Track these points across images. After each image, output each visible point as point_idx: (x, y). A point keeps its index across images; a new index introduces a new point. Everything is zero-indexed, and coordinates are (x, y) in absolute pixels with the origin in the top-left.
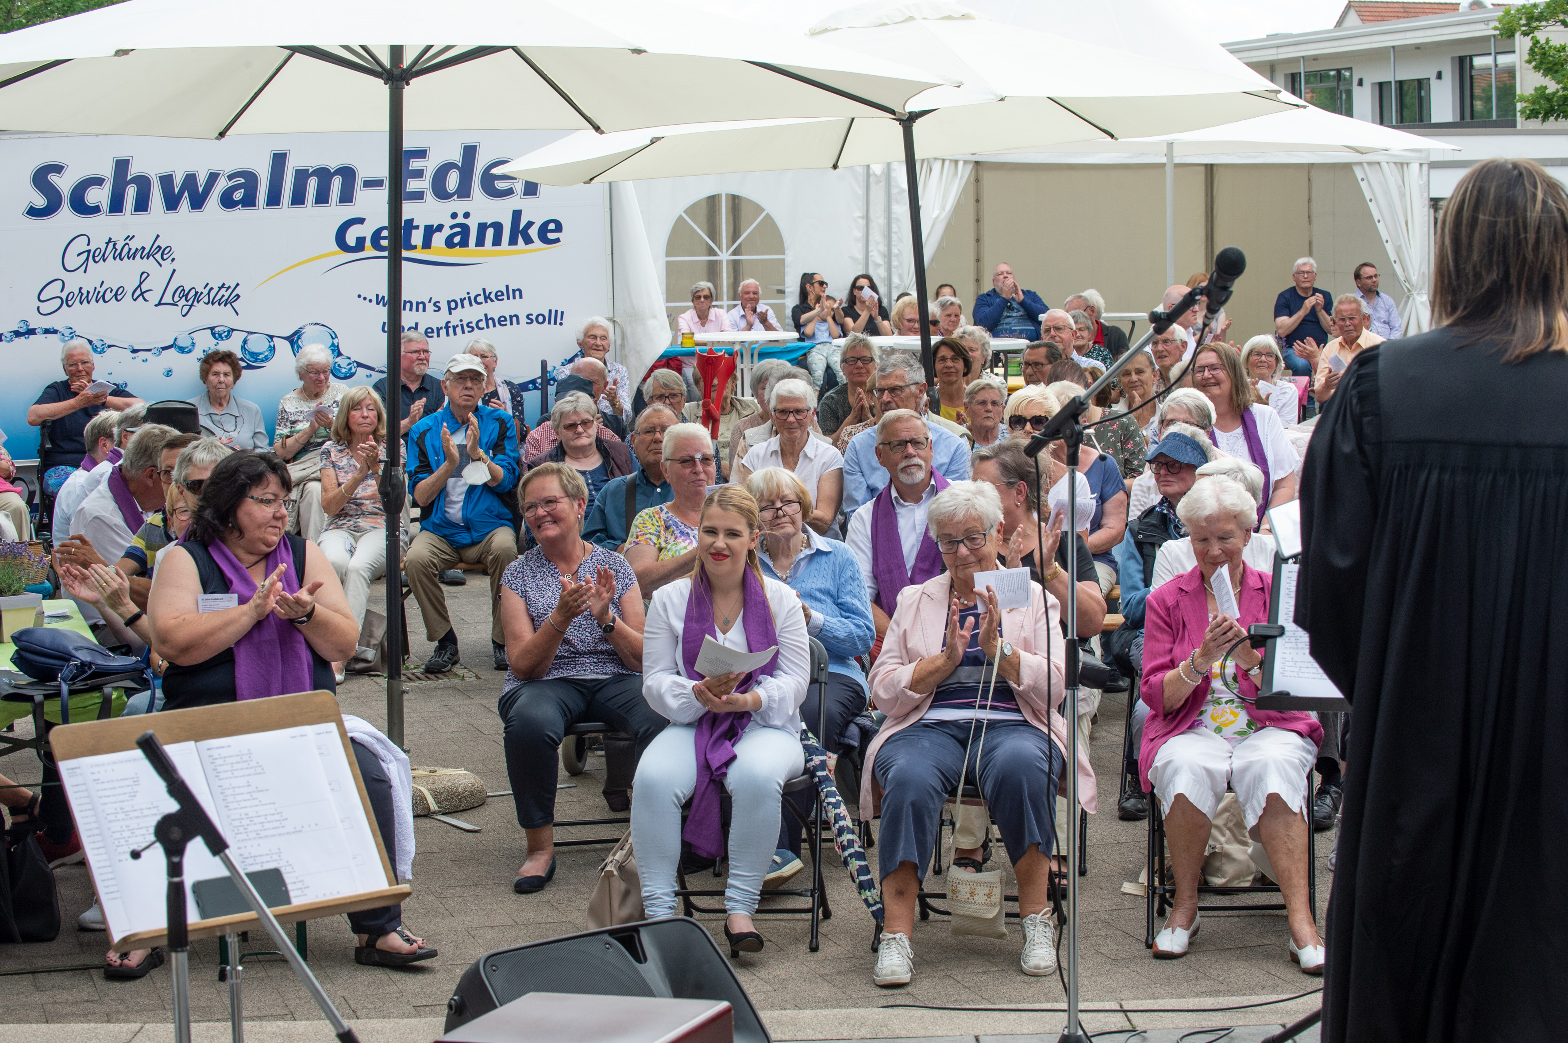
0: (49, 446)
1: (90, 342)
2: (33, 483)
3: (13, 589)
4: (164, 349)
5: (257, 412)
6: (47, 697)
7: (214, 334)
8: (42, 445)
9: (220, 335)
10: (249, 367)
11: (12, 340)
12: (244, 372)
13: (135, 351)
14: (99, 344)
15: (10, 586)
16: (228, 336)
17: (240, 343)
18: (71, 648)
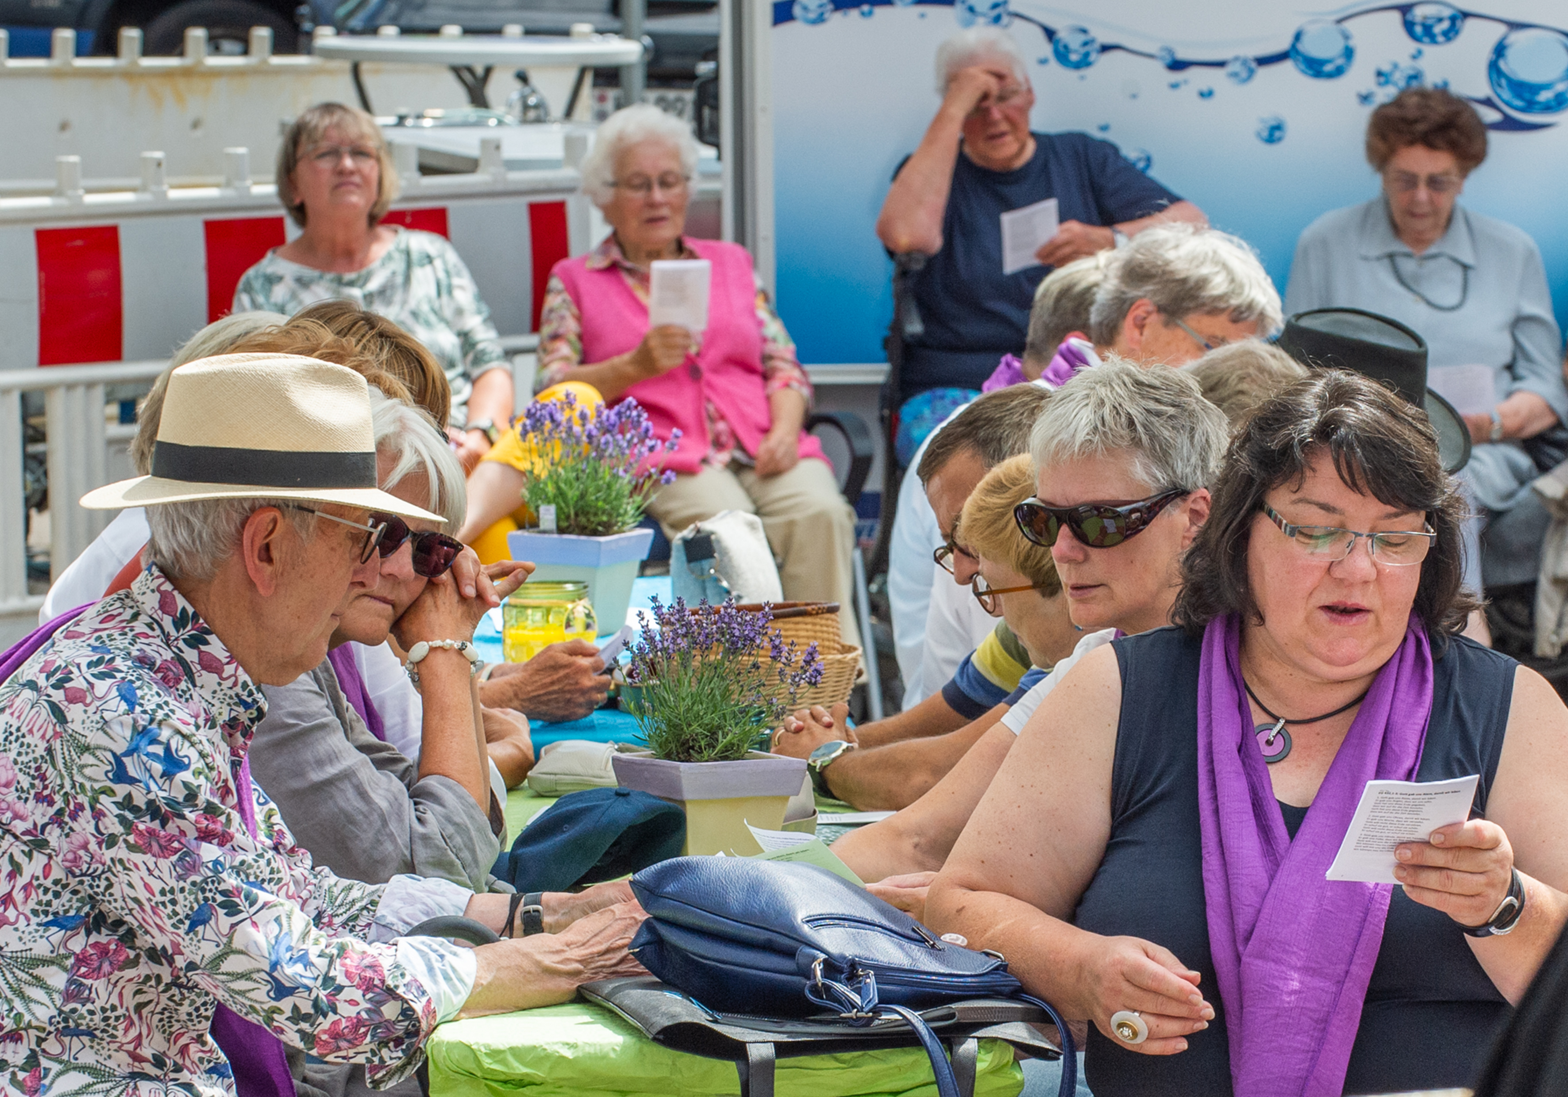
0: (915, 327)
1: (1050, 34)
2: (864, 431)
3: (722, 742)
4: (1264, 61)
5: (1530, 256)
6: (782, 1049)
7: (1409, 26)
8: (897, 326)
9: (1428, 30)
10: (1509, 125)
11: (820, 19)
12: (1495, 138)
13: (1177, 65)
14: (1074, 42)
15: (713, 733)
16: (1451, 33)
17: (1485, 54)
18: (800, 915)
